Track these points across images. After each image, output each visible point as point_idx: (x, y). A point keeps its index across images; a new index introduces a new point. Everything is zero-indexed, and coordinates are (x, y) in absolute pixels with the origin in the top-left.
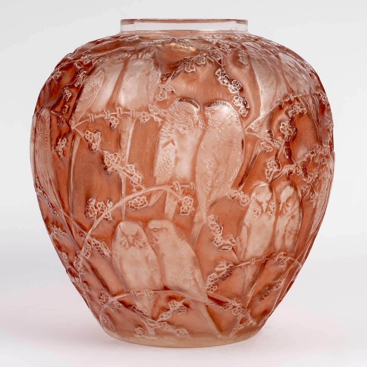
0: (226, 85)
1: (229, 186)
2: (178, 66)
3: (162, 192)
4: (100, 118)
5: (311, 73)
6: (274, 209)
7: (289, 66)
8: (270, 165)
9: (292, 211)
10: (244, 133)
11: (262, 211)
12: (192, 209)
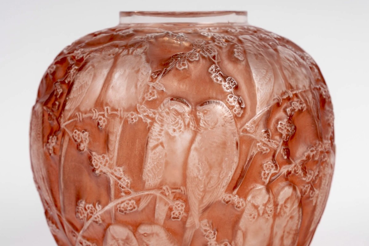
0: (220, 83)
1: (223, 190)
2: (169, 63)
3: (152, 197)
4: (88, 118)
5: (311, 66)
6: (271, 211)
7: (288, 60)
8: (266, 166)
9: (291, 211)
10: (239, 134)
11: (259, 214)
12: (183, 214)
